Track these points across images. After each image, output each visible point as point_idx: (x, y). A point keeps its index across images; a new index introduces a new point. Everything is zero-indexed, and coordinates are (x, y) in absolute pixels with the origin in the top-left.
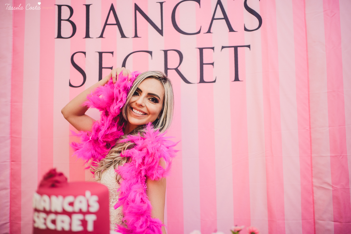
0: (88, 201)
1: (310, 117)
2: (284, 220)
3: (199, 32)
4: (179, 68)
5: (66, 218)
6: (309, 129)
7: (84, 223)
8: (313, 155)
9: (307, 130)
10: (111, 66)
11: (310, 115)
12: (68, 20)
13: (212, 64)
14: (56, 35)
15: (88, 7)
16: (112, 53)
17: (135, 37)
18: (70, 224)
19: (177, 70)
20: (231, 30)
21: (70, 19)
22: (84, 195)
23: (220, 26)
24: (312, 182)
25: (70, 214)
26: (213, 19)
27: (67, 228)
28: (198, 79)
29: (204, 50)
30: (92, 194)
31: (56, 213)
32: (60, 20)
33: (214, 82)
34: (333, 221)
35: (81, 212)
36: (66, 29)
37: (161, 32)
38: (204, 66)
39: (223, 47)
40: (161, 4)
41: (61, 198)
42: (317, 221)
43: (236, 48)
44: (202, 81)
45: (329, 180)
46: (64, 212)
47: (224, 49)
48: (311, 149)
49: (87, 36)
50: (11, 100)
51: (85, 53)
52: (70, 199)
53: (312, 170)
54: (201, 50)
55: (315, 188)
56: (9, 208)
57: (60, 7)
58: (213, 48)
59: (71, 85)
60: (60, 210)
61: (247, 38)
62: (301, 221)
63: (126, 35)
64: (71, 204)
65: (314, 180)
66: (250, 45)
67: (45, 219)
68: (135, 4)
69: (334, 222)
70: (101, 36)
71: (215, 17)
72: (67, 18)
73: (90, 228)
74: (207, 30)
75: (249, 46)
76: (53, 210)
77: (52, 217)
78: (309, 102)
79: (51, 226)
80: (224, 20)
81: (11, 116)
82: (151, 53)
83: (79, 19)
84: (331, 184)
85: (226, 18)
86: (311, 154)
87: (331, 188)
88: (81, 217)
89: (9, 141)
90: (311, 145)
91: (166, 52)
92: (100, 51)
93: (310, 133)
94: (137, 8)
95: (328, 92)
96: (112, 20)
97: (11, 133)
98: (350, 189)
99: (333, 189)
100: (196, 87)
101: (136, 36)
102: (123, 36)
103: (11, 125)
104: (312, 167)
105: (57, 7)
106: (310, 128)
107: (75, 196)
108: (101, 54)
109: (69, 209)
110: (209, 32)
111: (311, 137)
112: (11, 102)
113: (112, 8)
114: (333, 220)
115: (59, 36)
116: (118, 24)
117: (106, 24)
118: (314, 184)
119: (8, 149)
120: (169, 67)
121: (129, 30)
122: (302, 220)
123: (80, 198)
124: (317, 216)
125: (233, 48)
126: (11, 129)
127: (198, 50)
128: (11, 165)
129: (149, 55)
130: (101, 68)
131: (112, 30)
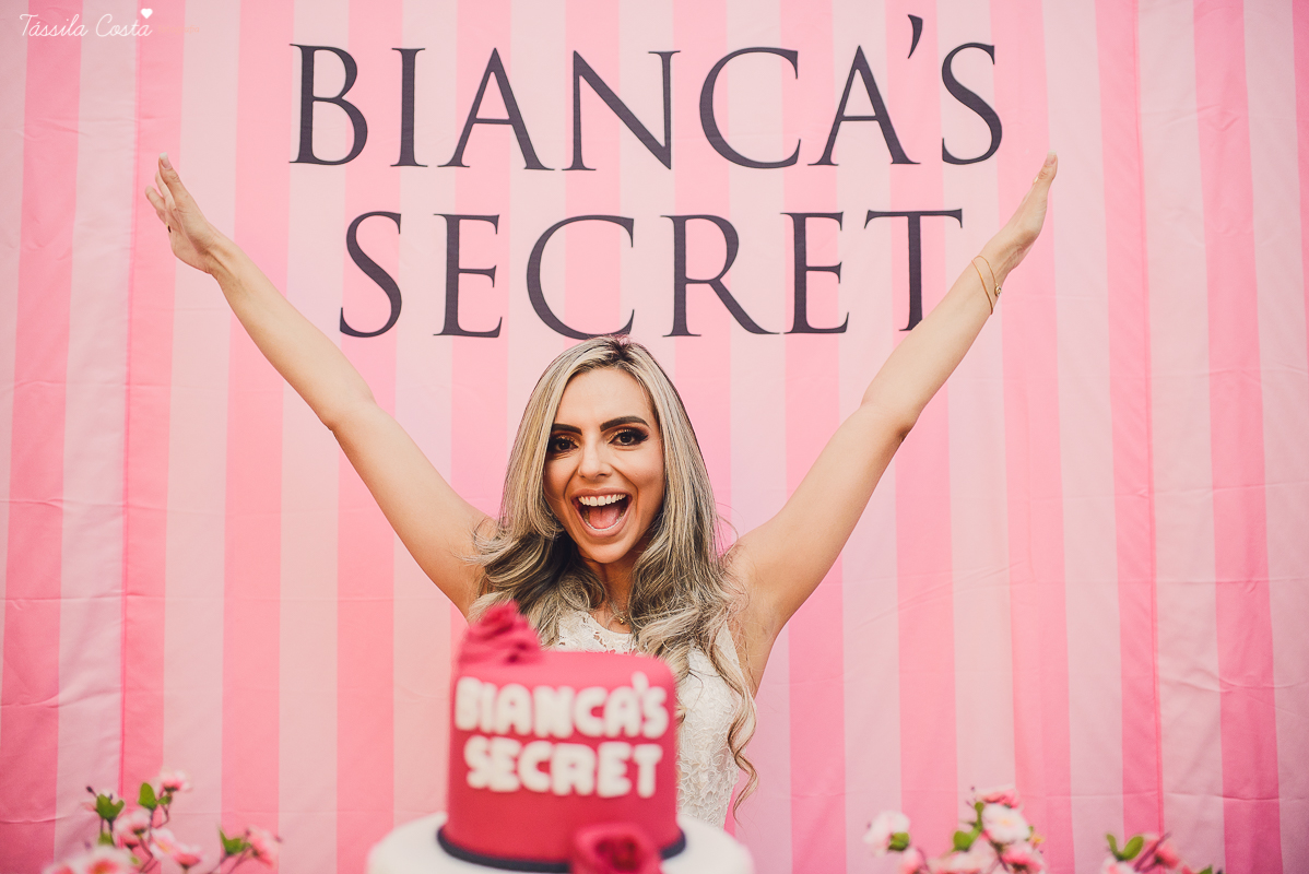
0: (641, 702)
1: (1150, 456)
2: (1069, 794)
3: (792, 161)
4: (723, 280)
5: (581, 753)
6: (1147, 495)
7: (632, 769)
8: (1159, 580)
9: (1141, 496)
10: (490, 266)
11: (1150, 447)
12: (338, 101)
13: (836, 269)
14: (295, 153)
15: (409, 56)
16: (494, 220)
17: (573, 168)
18: (596, 774)
19: (716, 284)
20: (899, 157)
21: (345, 98)
22: (630, 685)
23: (862, 140)
24: (1154, 668)
25: (594, 742)
26: (840, 118)
27: (585, 787)
28: (787, 319)
29: (808, 220)
30: (652, 684)
31: (553, 739)
32: (308, 99)
33: (843, 329)
34: (1219, 795)
35: (622, 737)
36: (332, 130)
37: (663, 154)
38: (809, 274)
39: (871, 215)
40: (666, 57)
41: (566, 693)
42: (1167, 794)
43: (914, 219)
44: (801, 325)
45: (1212, 661)
46: (577, 737)
47: (875, 221)
48: (1152, 560)
49: (407, 157)
50: (129, 375)
51: (396, 218)
52: (594, 696)
53: (1154, 629)
54: (800, 221)
55: (1163, 690)
56: (116, 757)
57: (308, 53)
58: (838, 217)
59: (345, 328)
60: (563, 730)
61: (953, 186)
62: (1120, 797)
63: (543, 160)
64: (598, 712)
65: (1163, 663)
66: (960, 210)
67: (516, 760)
68: (576, 55)
69: (1225, 796)
70: (457, 161)
71: (847, 113)
72: (334, 94)
73: (647, 786)
74: (819, 156)
75: (957, 214)
76: (542, 731)
77: (539, 751)
78: (1148, 406)
79: (537, 782)
80: (876, 124)
81: (127, 432)
82: (628, 224)
83: (378, 96)
84: (1217, 673)
85: (882, 116)
86: (1153, 575)
87: (1216, 688)
88: (622, 750)
89: (119, 522)
90: (1152, 547)
91: (680, 223)
92: (453, 212)
93: (1151, 508)
94: (581, 68)
95: (1211, 374)
96: (493, 105)
97: (126, 493)
98: (1276, 691)
99: (1224, 691)
100: (780, 345)
101: (578, 164)
102: (532, 162)
103: (127, 464)
104: (1154, 620)
105: (298, 54)
106: (1151, 491)
107: (610, 690)
108: (453, 222)
109: (592, 727)
110: (826, 160)
111: (1152, 520)
112: (128, 383)
113: (495, 65)
114: (1220, 789)
115: (306, 155)
116: (515, 119)
117: (473, 119)
118: (1162, 674)
119: (114, 550)
120: (689, 275)
121: (552, 143)
122: (1125, 793)
123: (621, 694)
124: (1168, 780)
125: (905, 219)
126: (126, 480)
127: (790, 219)
128: (125, 605)
129: (623, 230)
130: (454, 271)
131: (495, 142)
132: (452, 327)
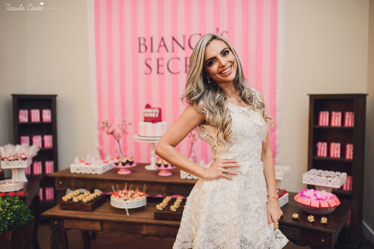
10: (163, 65)
14: (138, 51)
15: (152, 38)
16: (163, 59)
32: (140, 44)
36: (143, 48)
37: (184, 49)
40: (184, 36)
49: (152, 51)
51: (151, 59)
57: (140, 39)
68: (173, 37)
70: (158, 52)
72: (143, 43)
82: (179, 59)
83: (148, 44)
91: (186, 58)
92: (158, 58)
94: (173, 39)
96: (162, 44)
101: (173, 51)
102: (167, 51)
105: (138, 39)
108: (158, 60)
113: (162, 39)
115: (140, 52)
116: (165, 46)
117: (160, 46)
121: (170, 48)
130: (158, 66)
131: (163, 48)
132: (158, 73)
